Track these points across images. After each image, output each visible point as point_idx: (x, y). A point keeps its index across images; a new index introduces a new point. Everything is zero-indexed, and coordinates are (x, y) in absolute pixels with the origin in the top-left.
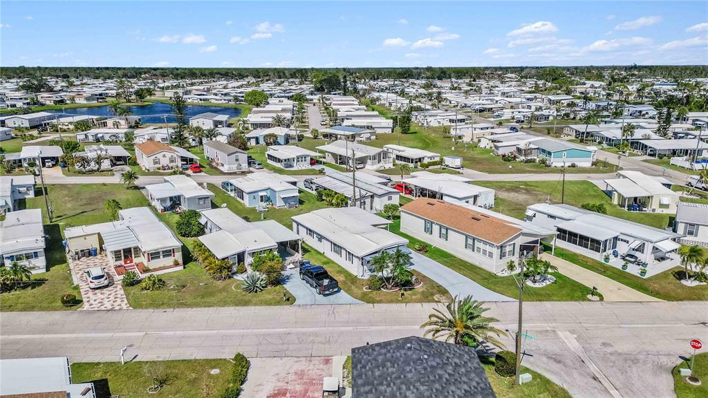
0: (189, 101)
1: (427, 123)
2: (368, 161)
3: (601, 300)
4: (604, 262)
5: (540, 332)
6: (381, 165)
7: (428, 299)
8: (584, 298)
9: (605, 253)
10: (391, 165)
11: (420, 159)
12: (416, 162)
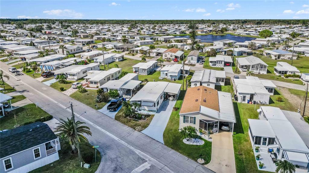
0: (241, 34)
2: (251, 68)
3: (203, 164)
4: (254, 151)
5: (140, 158)
6: (257, 71)
7: (133, 127)
8: (195, 159)
9: (257, 146)
10: (265, 73)
11: (286, 72)
12: (283, 73)
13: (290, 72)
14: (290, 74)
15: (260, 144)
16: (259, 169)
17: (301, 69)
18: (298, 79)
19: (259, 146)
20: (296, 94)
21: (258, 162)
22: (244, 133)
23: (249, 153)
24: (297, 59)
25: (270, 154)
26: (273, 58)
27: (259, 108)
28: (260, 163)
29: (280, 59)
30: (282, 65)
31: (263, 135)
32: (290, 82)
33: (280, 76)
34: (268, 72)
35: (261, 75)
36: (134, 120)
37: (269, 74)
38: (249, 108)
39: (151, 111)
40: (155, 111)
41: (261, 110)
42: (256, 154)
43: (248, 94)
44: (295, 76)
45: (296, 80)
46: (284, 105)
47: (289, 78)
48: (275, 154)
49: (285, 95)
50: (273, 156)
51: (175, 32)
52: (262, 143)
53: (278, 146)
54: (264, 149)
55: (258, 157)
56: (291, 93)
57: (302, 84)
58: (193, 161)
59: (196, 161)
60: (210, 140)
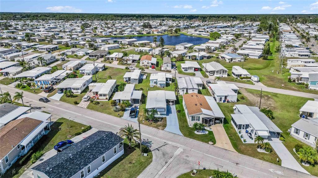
0: (193, 34)
1: (285, 55)
2: (216, 73)
3: (212, 145)
4: (238, 133)
5: (174, 146)
6: (220, 75)
7: (157, 127)
8: (207, 142)
9: (239, 130)
10: (226, 76)
11: (241, 75)
12: (239, 76)
13: (243, 75)
14: (244, 76)
15: (241, 129)
16: (244, 143)
17: (249, 70)
18: (249, 80)
19: (241, 130)
20: (251, 93)
21: (242, 139)
22: (229, 123)
23: (236, 135)
24: (244, 61)
25: (247, 134)
26: (228, 61)
27: (234, 106)
28: (244, 139)
29: (232, 62)
30: (237, 69)
31: (242, 123)
32: (244, 82)
33: (237, 78)
34: (228, 75)
35: (224, 78)
36: (154, 123)
37: (229, 77)
38: (225, 106)
39: (163, 115)
40: (165, 114)
41: (236, 108)
42: (240, 135)
43: (223, 96)
44: (247, 78)
45: (248, 81)
46: (246, 102)
47: (243, 80)
48: (250, 134)
49: (245, 94)
50: (249, 135)
51: (133, 33)
52: (242, 128)
53: (252, 129)
54: (243, 131)
55: (242, 137)
56: (248, 92)
57: (253, 84)
58: (206, 144)
59: (208, 143)
60: (211, 130)
